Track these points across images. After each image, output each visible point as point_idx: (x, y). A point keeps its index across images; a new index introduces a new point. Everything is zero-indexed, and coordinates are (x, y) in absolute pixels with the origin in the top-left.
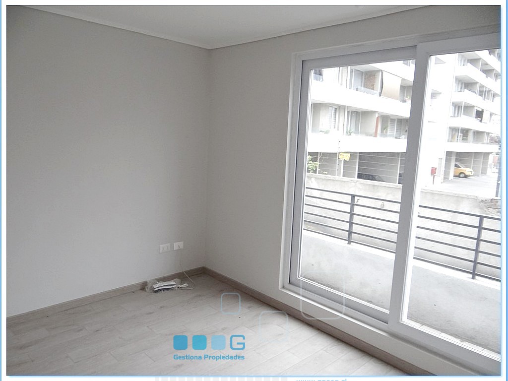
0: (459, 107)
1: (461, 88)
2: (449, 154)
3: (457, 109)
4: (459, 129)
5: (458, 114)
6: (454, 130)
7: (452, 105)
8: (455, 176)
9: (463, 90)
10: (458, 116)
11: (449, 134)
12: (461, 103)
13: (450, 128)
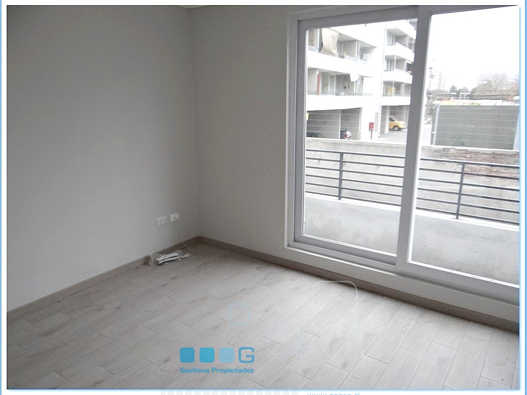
0: (391, 61)
1: (393, 41)
2: (384, 108)
3: (389, 62)
4: (392, 83)
5: (391, 68)
6: (388, 84)
7: (386, 60)
8: (390, 130)
9: (394, 43)
10: (390, 70)
11: (384, 88)
12: (393, 56)
13: (384, 82)
